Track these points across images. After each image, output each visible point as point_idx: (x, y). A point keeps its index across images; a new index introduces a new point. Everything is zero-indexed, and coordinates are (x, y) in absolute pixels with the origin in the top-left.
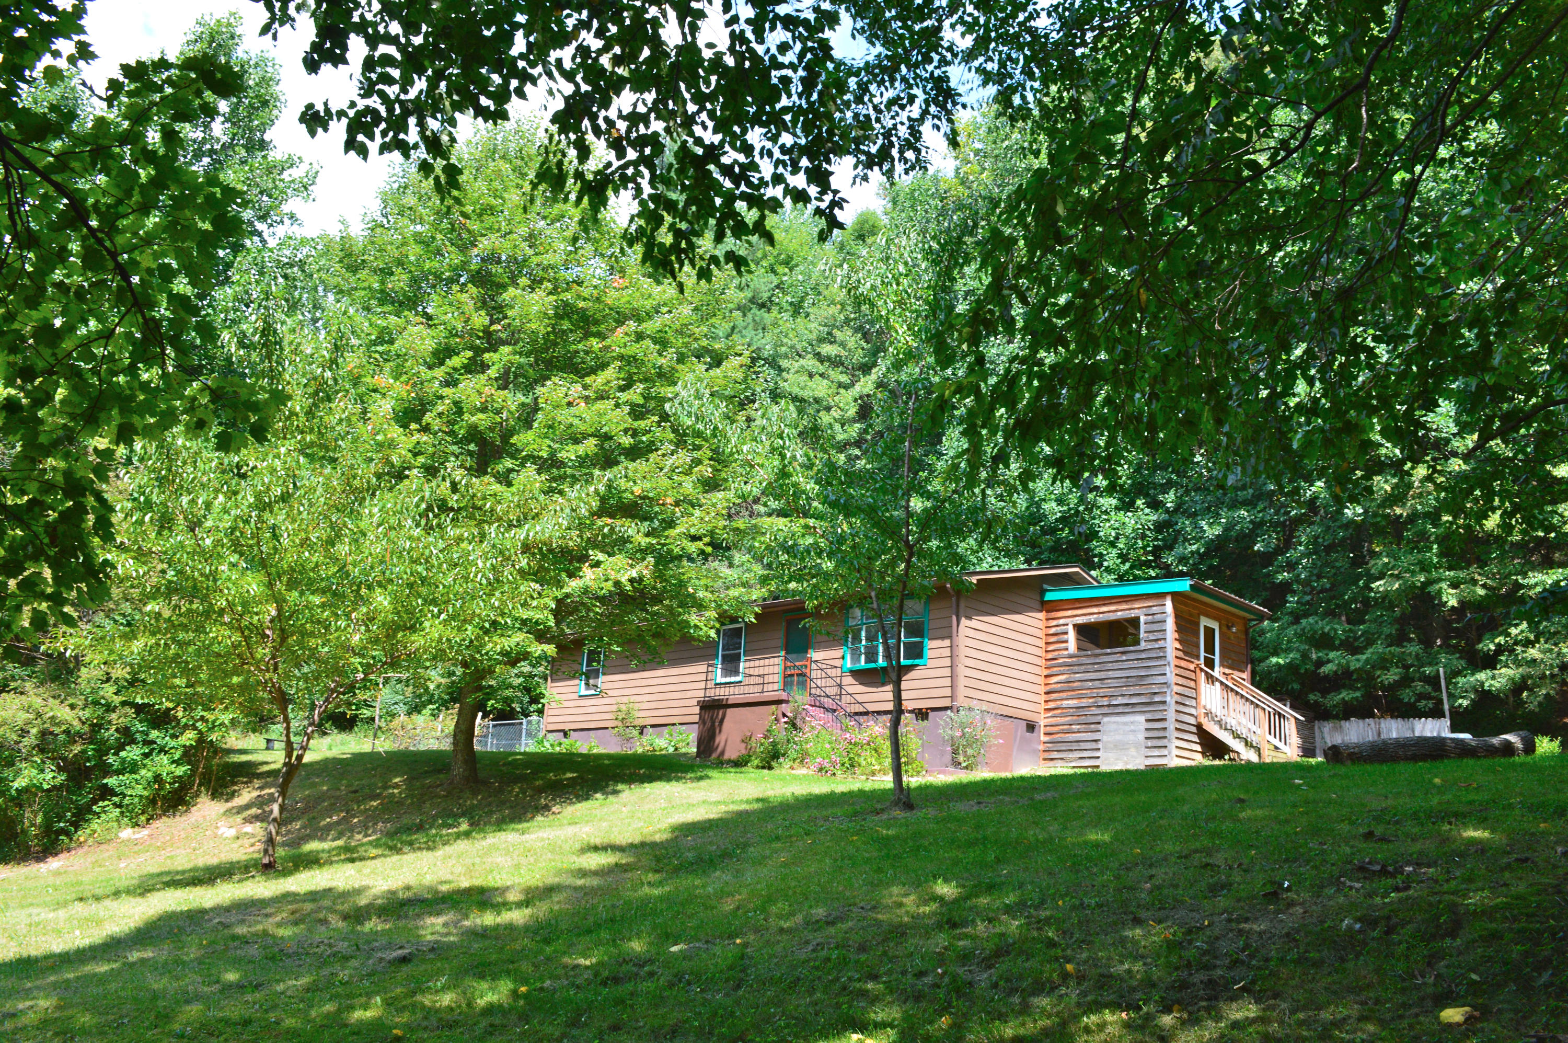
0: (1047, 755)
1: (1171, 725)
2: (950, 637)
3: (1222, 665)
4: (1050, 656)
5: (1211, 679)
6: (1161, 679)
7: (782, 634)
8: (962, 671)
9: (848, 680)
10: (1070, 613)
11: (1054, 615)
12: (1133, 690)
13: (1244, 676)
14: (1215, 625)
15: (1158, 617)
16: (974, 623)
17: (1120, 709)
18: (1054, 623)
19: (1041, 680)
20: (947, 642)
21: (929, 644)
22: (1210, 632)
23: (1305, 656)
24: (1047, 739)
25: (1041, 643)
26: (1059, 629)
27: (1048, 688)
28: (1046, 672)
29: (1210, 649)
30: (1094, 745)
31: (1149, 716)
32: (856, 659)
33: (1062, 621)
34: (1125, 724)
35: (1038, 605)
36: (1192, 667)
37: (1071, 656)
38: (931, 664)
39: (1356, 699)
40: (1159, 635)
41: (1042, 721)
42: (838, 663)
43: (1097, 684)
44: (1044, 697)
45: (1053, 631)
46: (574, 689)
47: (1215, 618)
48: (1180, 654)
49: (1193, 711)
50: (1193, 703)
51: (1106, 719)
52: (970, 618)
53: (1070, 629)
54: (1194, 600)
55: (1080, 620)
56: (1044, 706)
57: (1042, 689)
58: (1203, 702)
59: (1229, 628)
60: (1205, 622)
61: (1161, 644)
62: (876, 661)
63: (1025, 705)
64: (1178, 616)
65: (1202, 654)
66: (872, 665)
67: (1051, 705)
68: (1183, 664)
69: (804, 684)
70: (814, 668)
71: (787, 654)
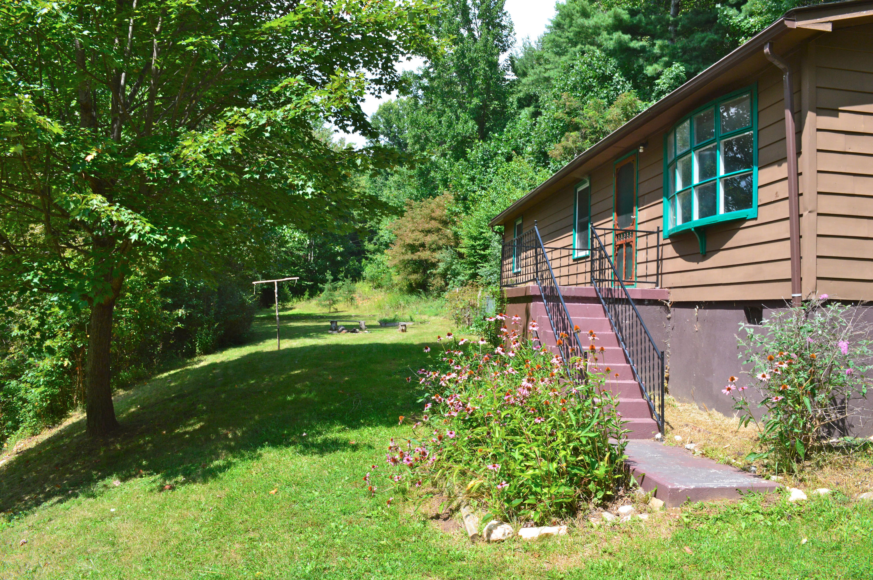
2: (786, 158)
8: (809, 225)
9: (669, 251)
16: (842, 121)
20: (784, 171)
21: (759, 177)
46: (511, 267)
62: (691, 218)
66: (687, 225)
69: (630, 257)
70: (639, 234)
71: (618, 215)
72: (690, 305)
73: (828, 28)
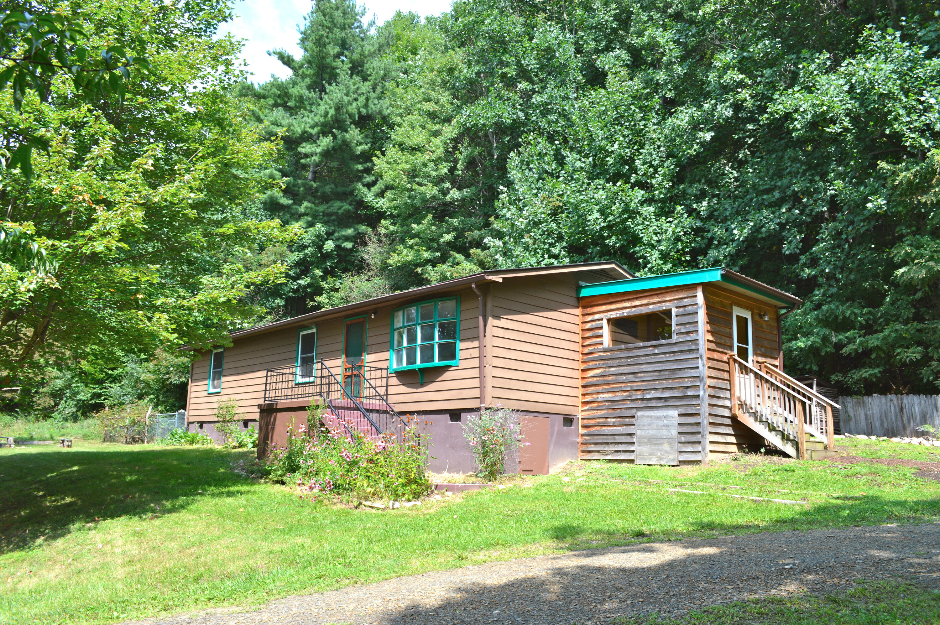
0: (584, 448)
1: (705, 420)
2: (477, 338)
3: (755, 353)
4: (586, 350)
5: (745, 370)
6: (694, 373)
7: (342, 338)
8: (489, 371)
9: (394, 381)
10: (604, 308)
11: (589, 310)
12: (665, 384)
13: (777, 363)
14: (747, 315)
15: (689, 309)
16: (502, 323)
17: (653, 403)
18: (590, 318)
19: (578, 374)
20: (476, 344)
21: (460, 345)
22: (742, 322)
23: (825, 339)
24: (584, 431)
25: (578, 338)
26: (594, 324)
27: (585, 382)
28: (583, 366)
29: (743, 338)
30: (628, 439)
31: (682, 411)
32: (400, 360)
33: (597, 317)
34: (658, 418)
35: (574, 302)
36: (725, 358)
37: (605, 351)
38: (463, 364)
39: (874, 375)
40: (691, 328)
41: (580, 414)
42: (383, 365)
43: (631, 377)
44: (581, 391)
45: (588, 326)
46: (204, 388)
47: (747, 308)
48: (713, 346)
49: (728, 403)
50: (727, 394)
51: (640, 413)
52: (498, 318)
53: (605, 323)
54: (725, 290)
55: (613, 315)
56: (581, 399)
57: (579, 383)
58: (737, 394)
59: (761, 316)
60: (737, 312)
61: (693, 336)
62: (414, 363)
63: (562, 400)
64: (709, 307)
65: (736, 344)
66: (411, 367)
67: (588, 398)
68: (716, 356)
69: (359, 384)
70: (367, 369)
71: (347, 356)
72: (412, 413)
73: (501, 280)
